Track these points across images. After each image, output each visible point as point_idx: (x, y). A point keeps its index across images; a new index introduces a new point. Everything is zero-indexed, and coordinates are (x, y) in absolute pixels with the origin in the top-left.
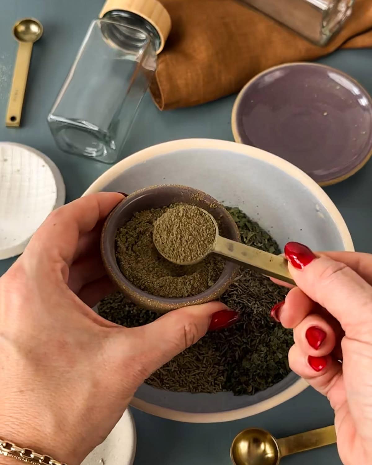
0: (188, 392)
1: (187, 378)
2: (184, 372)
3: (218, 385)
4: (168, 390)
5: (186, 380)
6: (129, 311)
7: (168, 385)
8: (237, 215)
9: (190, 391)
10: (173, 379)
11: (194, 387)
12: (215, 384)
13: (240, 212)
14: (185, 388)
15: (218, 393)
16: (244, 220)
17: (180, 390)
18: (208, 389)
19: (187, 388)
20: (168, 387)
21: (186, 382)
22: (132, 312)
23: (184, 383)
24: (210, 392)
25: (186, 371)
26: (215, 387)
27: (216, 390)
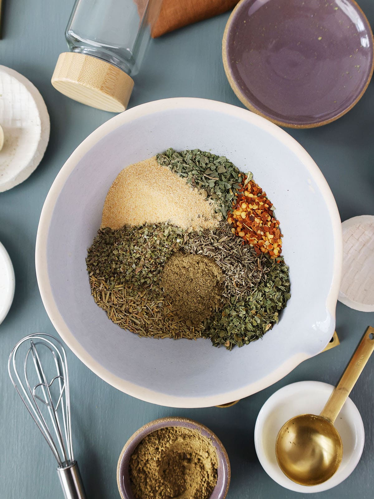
0: (170, 338)
1: (170, 326)
2: (168, 320)
3: (199, 332)
4: (152, 337)
5: (169, 326)
6: (116, 269)
7: (153, 333)
8: (224, 165)
9: (172, 337)
10: (158, 327)
11: (176, 334)
12: (195, 330)
13: (227, 161)
14: (168, 335)
15: (198, 339)
16: (231, 169)
17: (164, 337)
18: (189, 336)
19: (170, 335)
20: (153, 334)
21: (169, 330)
22: (118, 269)
23: (167, 330)
24: (191, 339)
25: (169, 319)
26: (195, 333)
27: (196, 337)
